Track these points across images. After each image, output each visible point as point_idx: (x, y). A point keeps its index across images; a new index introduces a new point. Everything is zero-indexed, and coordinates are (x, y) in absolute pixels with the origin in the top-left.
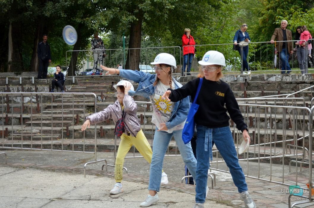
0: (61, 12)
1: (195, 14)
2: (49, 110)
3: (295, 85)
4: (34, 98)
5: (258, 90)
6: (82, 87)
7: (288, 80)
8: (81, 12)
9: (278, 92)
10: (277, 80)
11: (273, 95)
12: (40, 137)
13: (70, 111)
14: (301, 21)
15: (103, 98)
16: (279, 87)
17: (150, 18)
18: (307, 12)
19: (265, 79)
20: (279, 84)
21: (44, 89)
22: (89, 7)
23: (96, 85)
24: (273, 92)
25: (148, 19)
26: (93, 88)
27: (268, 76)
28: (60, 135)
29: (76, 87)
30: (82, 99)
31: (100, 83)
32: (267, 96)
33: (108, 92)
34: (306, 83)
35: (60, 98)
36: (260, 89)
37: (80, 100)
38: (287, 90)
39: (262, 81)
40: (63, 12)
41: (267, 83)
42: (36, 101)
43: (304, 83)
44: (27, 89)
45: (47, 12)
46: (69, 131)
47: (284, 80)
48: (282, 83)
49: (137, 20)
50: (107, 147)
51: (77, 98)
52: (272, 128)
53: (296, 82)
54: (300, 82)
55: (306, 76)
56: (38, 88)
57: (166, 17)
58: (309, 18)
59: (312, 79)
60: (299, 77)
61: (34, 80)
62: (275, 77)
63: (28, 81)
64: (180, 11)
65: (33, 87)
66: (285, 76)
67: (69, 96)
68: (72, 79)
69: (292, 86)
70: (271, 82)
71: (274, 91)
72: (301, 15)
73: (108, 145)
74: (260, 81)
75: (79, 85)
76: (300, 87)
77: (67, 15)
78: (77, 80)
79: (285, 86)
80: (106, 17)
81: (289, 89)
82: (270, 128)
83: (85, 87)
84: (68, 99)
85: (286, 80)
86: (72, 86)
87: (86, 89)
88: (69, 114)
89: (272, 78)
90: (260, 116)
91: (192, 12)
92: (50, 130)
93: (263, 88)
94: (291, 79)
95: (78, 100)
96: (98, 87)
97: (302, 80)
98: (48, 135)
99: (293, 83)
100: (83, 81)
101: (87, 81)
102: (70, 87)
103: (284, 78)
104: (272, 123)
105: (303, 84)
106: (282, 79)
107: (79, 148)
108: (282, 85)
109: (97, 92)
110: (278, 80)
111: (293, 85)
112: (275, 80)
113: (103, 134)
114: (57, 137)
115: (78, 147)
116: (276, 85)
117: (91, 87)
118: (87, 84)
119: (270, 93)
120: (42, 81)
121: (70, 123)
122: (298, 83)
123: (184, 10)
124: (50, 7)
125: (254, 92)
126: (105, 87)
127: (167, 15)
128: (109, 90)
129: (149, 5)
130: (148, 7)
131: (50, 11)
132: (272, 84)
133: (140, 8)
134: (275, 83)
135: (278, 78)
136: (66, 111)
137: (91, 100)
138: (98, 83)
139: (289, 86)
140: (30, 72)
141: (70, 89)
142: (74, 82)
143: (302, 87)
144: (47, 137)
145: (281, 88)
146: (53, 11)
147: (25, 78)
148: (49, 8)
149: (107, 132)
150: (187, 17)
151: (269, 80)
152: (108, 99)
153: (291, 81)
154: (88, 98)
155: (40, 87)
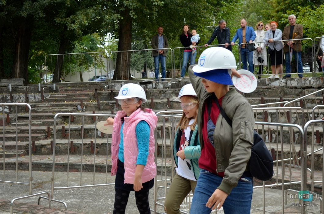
0: (40, 12)
1: (189, 12)
2: (20, 121)
3: (300, 90)
4: (6, 108)
5: (259, 97)
6: (62, 95)
7: (293, 85)
8: (63, 12)
9: (280, 98)
10: (280, 85)
11: (274, 102)
12: (2, 153)
13: (43, 122)
14: (309, 19)
15: (83, 107)
16: (282, 93)
17: (137, 16)
18: (316, 10)
19: (267, 84)
20: (283, 89)
21: (21, 97)
22: (68, 5)
23: (78, 93)
24: (274, 98)
25: (134, 17)
26: (74, 95)
27: (270, 81)
28: (25, 151)
29: (56, 95)
30: (59, 109)
31: (83, 90)
32: (268, 103)
33: (91, 100)
34: (314, 88)
35: (35, 107)
36: (260, 95)
37: (57, 110)
38: (292, 96)
39: (264, 86)
40: (42, 12)
41: (269, 88)
42: (9, 111)
43: (311, 87)
44: (2, 98)
45: (24, 12)
46: (36, 146)
47: (289, 84)
48: (285, 88)
49: (122, 18)
50: (74, 166)
51: (54, 108)
52: (271, 142)
53: (302, 87)
54: (306, 86)
55: (314, 80)
56: (14, 96)
57: (155, 15)
58: (318, 15)
59: (321, 82)
60: (305, 81)
61: (12, 87)
62: (278, 81)
63: (5, 89)
64: (172, 8)
65: (8, 96)
66: (289, 79)
67: (45, 105)
68: (53, 86)
69: (297, 91)
70: (273, 87)
71: (276, 97)
72: (309, 13)
73: (76, 164)
74: (261, 86)
75: (60, 93)
76: (306, 93)
77: (46, 14)
78: (59, 88)
79: (289, 92)
80: (87, 16)
81: (294, 94)
82: (269, 142)
83: (65, 95)
84: (44, 108)
85: (291, 84)
86: (52, 94)
87: (66, 97)
88: (42, 126)
89: (275, 82)
90: (258, 127)
91: (186, 10)
92: (15, 146)
93: (265, 94)
94: (296, 83)
95: (55, 110)
96: (79, 95)
97: (309, 84)
98: (11, 151)
99: (298, 88)
100: (65, 88)
101: (70, 88)
102: (48, 95)
103: (289, 82)
104: (271, 136)
105: (310, 89)
106: (286, 84)
107: (42, 167)
108: (286, 90)
109: (78, 100)
110: (282, 85)
111: (299, 90)
112: (278, 85)
113: (73, 149)
114: (20, 153)
115: (41, 165)
116: (279, 90)
117: (72, 95)
118: (68, 91)
119: (271, 100)
120: (21, 88)
121: (39, 136)
122: (304, 88)
123: (177, 8)
124: (27, 6)
125: (252, 99)
126: (87, 95)
127: (156, 13)
128: (92, 98)
129: (136, 2)
130: (134, 4)
131: (27, 11)
132: (274, 89)
133: (125, 5)
134: (277, 88)
135: (281, 83)
136: (38, 123)
137: (69, 110)
138: (81, 91)
139: (293, 91)
140: (10, 79)
141: (49, 97)
142: (55, 89)
143: (309, 92)
144: (10, 153)
145: (285, 94)
146: (31, 10)
147: (5, 85)
148: (26, 8)
149: (78, 148)
150: (180, 15)
151: (271, 85)
152: (89, 108)
153: (296, 85)
154: (67, 107)
155: (16, 96)
